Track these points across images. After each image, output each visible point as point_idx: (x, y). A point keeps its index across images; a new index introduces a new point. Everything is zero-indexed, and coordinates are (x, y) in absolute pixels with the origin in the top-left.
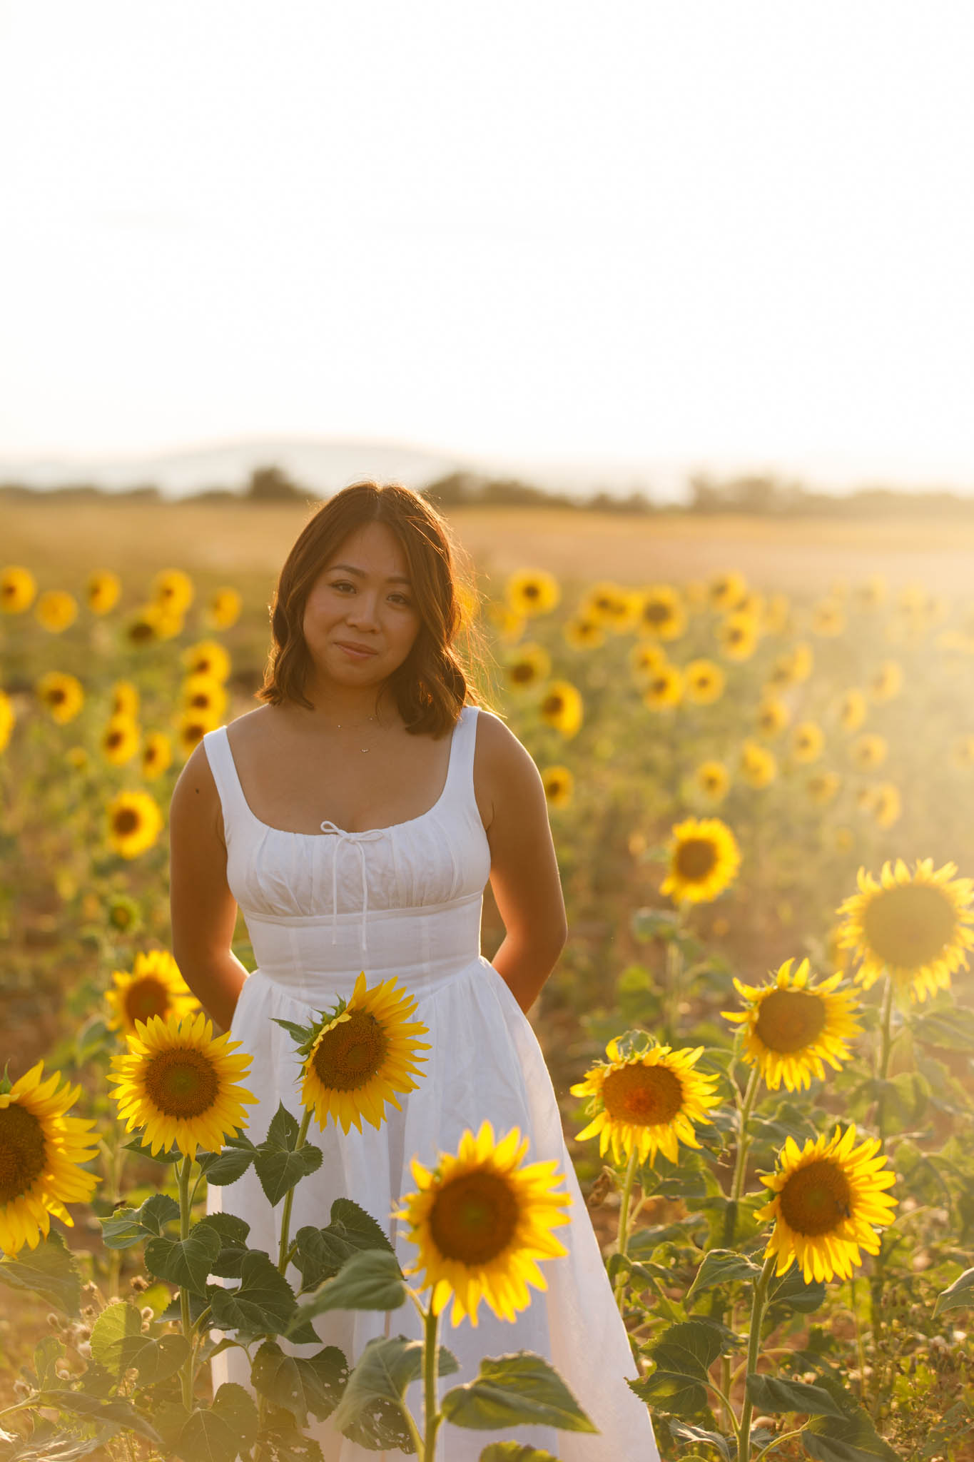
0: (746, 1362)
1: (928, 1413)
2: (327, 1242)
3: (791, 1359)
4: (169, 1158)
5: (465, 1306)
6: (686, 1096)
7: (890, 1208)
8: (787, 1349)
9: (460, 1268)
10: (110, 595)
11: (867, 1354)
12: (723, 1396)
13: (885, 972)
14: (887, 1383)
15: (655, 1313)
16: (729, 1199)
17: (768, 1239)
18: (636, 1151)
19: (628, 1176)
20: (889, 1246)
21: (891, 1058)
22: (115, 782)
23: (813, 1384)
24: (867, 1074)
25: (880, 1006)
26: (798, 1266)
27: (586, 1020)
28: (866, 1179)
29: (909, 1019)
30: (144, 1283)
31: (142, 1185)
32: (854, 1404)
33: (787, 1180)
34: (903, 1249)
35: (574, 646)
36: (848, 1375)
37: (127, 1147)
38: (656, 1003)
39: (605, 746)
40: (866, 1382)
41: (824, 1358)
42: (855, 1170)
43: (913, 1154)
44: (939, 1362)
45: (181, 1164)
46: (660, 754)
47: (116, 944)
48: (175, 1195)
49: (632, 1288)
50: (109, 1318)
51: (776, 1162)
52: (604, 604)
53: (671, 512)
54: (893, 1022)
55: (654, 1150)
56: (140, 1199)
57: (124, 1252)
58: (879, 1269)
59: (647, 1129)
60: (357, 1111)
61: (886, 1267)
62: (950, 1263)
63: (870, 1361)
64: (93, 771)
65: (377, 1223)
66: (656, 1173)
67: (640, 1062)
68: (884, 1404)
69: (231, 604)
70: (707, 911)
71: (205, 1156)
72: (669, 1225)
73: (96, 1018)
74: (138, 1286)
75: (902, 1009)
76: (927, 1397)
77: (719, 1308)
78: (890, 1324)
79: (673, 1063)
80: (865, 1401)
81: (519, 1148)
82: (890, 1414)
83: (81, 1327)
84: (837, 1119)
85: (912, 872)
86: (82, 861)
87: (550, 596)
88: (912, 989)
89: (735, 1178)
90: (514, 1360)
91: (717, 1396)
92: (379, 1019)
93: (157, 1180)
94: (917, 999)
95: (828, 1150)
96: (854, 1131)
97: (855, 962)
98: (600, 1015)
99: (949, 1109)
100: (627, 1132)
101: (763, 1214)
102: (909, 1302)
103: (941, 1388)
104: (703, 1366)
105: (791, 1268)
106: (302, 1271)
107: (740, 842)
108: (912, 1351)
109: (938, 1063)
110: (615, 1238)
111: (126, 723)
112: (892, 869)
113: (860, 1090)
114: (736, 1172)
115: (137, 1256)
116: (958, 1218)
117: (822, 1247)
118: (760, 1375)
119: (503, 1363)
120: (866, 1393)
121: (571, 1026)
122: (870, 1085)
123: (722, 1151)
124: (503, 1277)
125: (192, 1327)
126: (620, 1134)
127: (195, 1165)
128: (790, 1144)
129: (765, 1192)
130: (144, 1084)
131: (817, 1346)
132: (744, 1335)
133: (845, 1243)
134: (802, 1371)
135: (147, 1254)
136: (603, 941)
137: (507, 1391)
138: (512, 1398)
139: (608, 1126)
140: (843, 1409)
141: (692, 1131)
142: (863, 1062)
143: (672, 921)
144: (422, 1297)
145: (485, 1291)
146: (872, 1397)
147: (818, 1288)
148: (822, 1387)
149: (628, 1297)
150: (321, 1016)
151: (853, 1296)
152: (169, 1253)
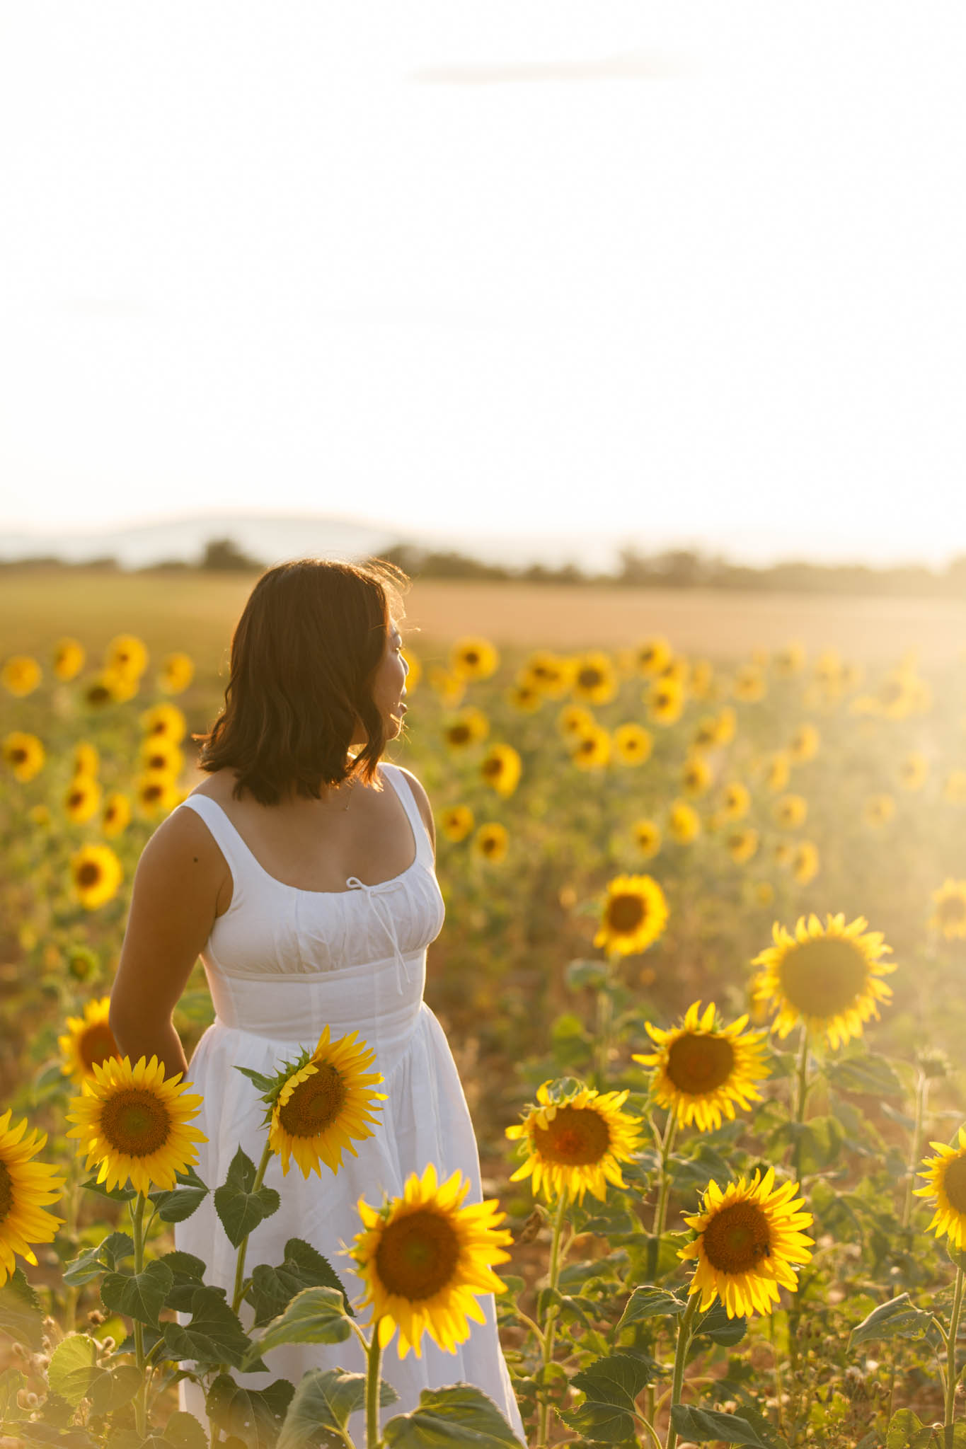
0: (671, 1390)
1: (843, 1440)
2: (281, 1279)
3: (712, 1388)
4: (123, 1195)
5: (410, 1341)
6: (614, 1138)
7: (806, 1248)
8: (709, 1378)
9: (404, 1302)
10: (74, 661)
11: (785, 1383)
12: (647, 1423)
13: (800, 1021)
14: (804, 1411)
15: (583, 1346)
16: (650, 1236)
17: (692, 1276)
18: (566, 1190)
19: (557, 1216)
20: (807, 1280)
21: (807, 1102)
22: (77, 839)
23: (735, 1414)
24: (785, 1118)
25: (797, 1052)
26: (720, 1301)
27: (520, 1068)
28: (784, 1220)
29: (823, 1066)
30: (101, 1317)
31: (98, 1223)
32: (773, 1434)
33: (710, 1221)
34: (819, 1283)
35: (511, 711)
36: (765, 1402)
37: (84, 1186)
38: (586, 1049)
39: (539, 803)
40: (784, 1410)
41: (743, 1387)
42: (775, 1211)
43: (828, 1193)
44: (854, 1392)
45: (135, 1202)
46: (590, 811)
47: (75, 993)
48: (130, 1231)
49: (563, 1321)
50: (65, 1349)
51: (700, 1204)
52: (540, 673)
53: (603, 584)
54: (809, 1069)
55: (583, 1191)
56: (99, 1236)
57: (83, 1287)
58: (796, 1303)
59: (576, 1169)
60: (316, 1156)
61: (803, 1301)
62: (863, 1297)
63: (787, 1390)
64: (55, 828)
65: (328, 1262)
66: (585, 1212)
67: (569, 1106)
68: (801, 1431)
69: (184, 669)
70: (635, 961)
71: (159, 1195)
72: (596, 1260)
73: (53, 1063)
74: (95, 1320)
75: (817, 1055)
76: (842, 1424)
77: (644, 1341)
78: (805, 1354)
79: (601, 1105)
80: (782, 1428)
81: (460, 1190)
82: (806, 1441)
83: (41, 1358)
84: (757, 1160)
85: (824, 926)
86: (43, 912)
87: (489, 662)
88: (826, 1037)
89: (657, 1216)
90: (452, 1390)
91: (642, 1423)
92: (339, 1069)
93: (112, 1218)
94: (830, 1047)
95: (749, 1192)
96: (773, 1173)
97: (771, 1011)
98: (533, 1062)
99: (863, 1151)
100: (557, 1173)
101: (686, 1252)
102: (823, 1334)
103: (856, 1416)
104: (629, 1396)
105: (714, 1303)
106: (254, 1307)
107: (669, 896)
108: (828, 1380)
109: (853, 1107)
110: (546, 1272)
111: (87, 784)
112: (806, 924)
113: (777, 1133)
114: (658, 1210)
115: (93, 1290)
116: (871, 1254)
117: (743, 1284)
118: (684, 1405)
119: (443, 1393)
120: (784, 1420)
121: (505, 1070)
122: (787, 1128)
123: (647, 1190)
124: (445, 1311)
125: (145, 1358)
126: (550, 1174)
127: (148, 1203)
128: (713, 1186)
129: (689, 1232)
130: (99, 1123)
131: (737, 1376)
132: (669, 1365)
133: (765, 1280)
134: (723, 1399)
135: (103, 1289)
136: (537, 989)
137: (445, 1420)
138: (450, 1426)
139: (539, 1167)
140: (763, 1438)
141: (619, 1171)
142: (781, 1106)
143: (602, 971)
144: (366, 1332)
145: (428, 1325)
146: (789, 1424)
147: (740, 1322)
148: (744, 1418)
149: (558, 1330)
150: (285, 1066)
151: (772, 1329)
152: (124, 1288)
